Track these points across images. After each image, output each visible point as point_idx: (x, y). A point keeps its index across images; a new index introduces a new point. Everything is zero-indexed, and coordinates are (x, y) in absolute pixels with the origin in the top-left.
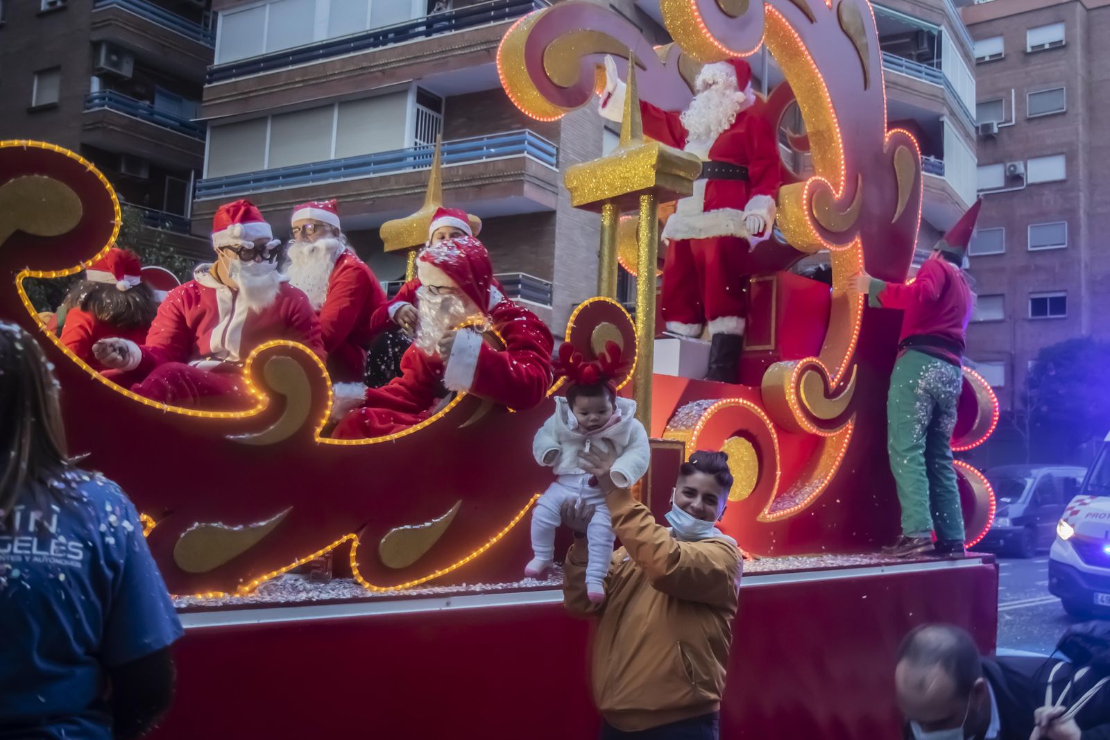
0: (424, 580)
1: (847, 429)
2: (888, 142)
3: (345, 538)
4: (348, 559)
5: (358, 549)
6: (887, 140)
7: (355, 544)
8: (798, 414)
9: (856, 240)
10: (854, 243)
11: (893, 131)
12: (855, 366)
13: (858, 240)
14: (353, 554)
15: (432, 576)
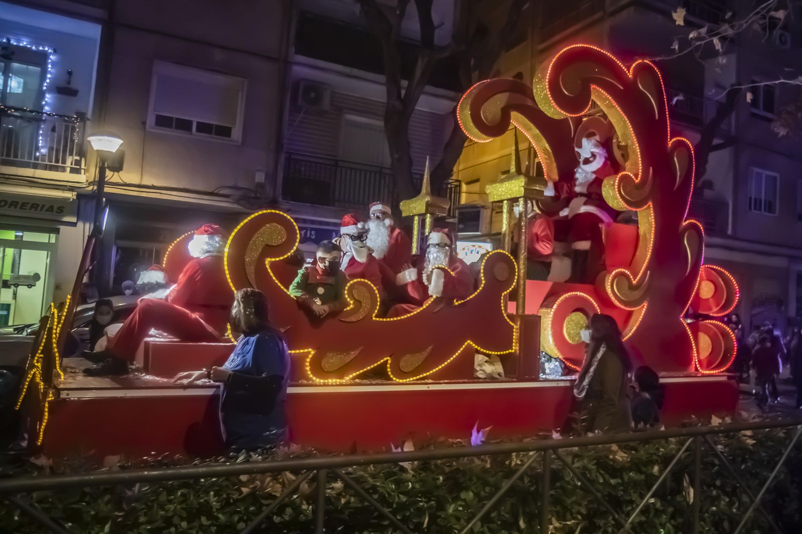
0: (418, 377)
1: (644, 306)
2: (671, 147)
3: (385, 359)
4: (387, 368)
5: (391, 364)
6: (670, 145)
7: (389, 362)
8: (613, 298)
9: (649, 203)
10: (648, 205)
11: (674, 139)
12: (649, 272)
13: (650, 203)
14: (388, 366)
15: (421, 376)
